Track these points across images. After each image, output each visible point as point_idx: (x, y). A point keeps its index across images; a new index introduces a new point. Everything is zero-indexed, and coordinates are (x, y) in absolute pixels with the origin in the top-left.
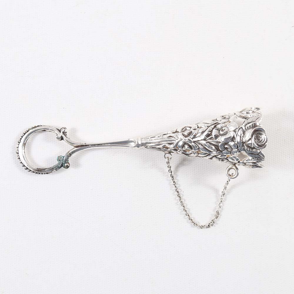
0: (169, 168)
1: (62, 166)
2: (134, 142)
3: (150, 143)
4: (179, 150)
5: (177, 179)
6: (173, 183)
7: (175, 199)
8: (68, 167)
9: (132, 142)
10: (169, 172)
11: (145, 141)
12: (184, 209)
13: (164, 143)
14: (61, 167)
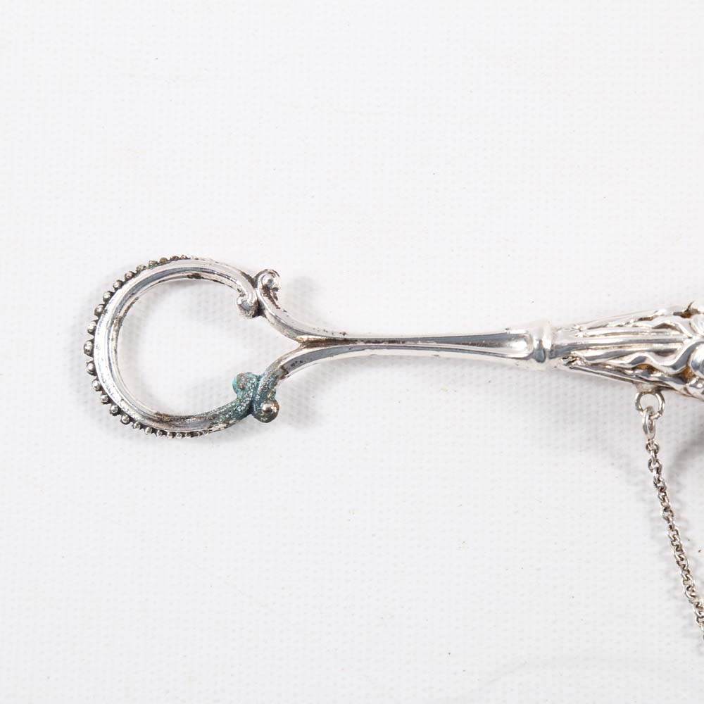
0: (652, 453)
1: (249, 410)
2: (525, 340)
3: (587, 347)
4: (693, 381)
5: (678, 501)
6: (661, 513)
7: (667, 574)
8: (270, 416)
9: (517, 337)
10: (652, 470)
11: (569, 338)
12: (698, 617)
13: (639, 351)
14: (245, 416)
